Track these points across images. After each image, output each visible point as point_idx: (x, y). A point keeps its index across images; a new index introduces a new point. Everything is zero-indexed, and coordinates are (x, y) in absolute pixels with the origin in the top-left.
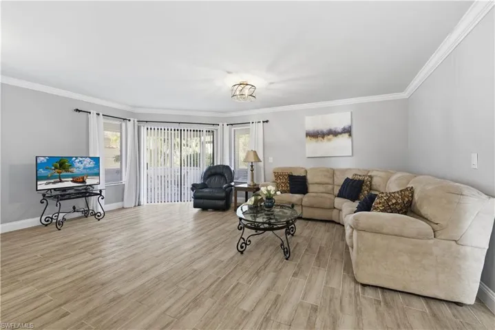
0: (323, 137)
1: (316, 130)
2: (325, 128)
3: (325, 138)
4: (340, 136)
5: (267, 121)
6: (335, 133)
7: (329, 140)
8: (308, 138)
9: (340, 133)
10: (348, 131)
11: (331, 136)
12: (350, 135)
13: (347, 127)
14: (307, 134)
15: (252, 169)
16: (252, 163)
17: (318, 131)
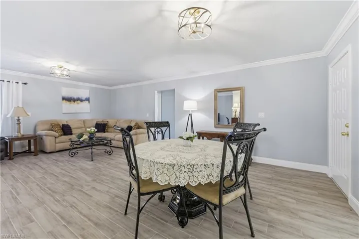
0: (74, 102)
1: (71, 96)
2: (75, 97)
3: (76, 102)
4: (84, 102)
5: (26, 84)
6: (82, 100)
7: (78, 103)
8: (64, 101)
9: (84, 100)
10: (88, 100)
11: (79, 102)
12: (89, 102)
13: (87, 98)
14: (64, 99)
15: (19, 122)
16: (19, 117)
17: (71, 98)
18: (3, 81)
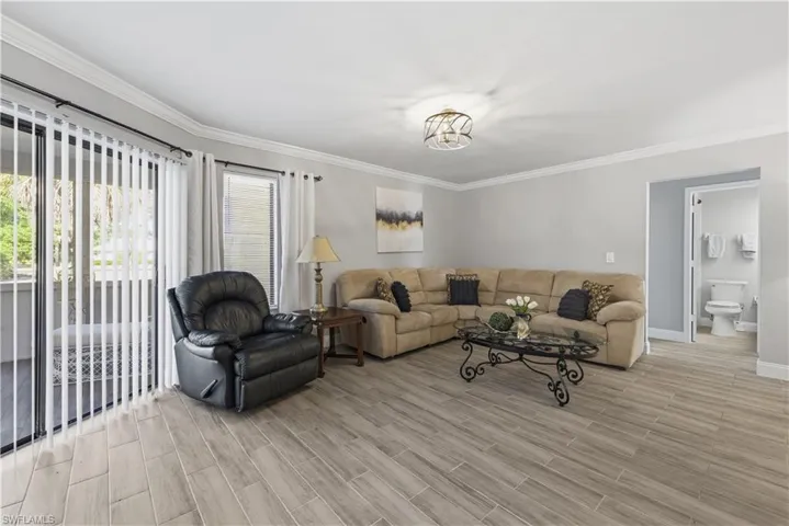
0: (397, 224)
1: (389, 211)
2: (399, 211)
3: (400, 225)
4: (413, 224)
5: (319, 179)
6: (410, 221)
7: (404, 228)
8: (380, 222)
9: (414, 220)
10: (419, 218)
11: (405, 223)
12: (422, 225)
13: (419, 213)
14: (380, 216)
15: (319, 277)
16: (319, 264)
17: (391, 214)
18: (283, 173)
